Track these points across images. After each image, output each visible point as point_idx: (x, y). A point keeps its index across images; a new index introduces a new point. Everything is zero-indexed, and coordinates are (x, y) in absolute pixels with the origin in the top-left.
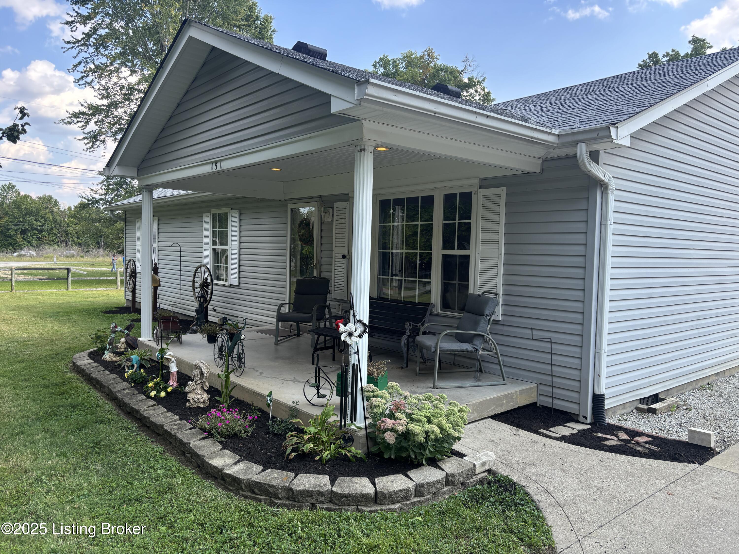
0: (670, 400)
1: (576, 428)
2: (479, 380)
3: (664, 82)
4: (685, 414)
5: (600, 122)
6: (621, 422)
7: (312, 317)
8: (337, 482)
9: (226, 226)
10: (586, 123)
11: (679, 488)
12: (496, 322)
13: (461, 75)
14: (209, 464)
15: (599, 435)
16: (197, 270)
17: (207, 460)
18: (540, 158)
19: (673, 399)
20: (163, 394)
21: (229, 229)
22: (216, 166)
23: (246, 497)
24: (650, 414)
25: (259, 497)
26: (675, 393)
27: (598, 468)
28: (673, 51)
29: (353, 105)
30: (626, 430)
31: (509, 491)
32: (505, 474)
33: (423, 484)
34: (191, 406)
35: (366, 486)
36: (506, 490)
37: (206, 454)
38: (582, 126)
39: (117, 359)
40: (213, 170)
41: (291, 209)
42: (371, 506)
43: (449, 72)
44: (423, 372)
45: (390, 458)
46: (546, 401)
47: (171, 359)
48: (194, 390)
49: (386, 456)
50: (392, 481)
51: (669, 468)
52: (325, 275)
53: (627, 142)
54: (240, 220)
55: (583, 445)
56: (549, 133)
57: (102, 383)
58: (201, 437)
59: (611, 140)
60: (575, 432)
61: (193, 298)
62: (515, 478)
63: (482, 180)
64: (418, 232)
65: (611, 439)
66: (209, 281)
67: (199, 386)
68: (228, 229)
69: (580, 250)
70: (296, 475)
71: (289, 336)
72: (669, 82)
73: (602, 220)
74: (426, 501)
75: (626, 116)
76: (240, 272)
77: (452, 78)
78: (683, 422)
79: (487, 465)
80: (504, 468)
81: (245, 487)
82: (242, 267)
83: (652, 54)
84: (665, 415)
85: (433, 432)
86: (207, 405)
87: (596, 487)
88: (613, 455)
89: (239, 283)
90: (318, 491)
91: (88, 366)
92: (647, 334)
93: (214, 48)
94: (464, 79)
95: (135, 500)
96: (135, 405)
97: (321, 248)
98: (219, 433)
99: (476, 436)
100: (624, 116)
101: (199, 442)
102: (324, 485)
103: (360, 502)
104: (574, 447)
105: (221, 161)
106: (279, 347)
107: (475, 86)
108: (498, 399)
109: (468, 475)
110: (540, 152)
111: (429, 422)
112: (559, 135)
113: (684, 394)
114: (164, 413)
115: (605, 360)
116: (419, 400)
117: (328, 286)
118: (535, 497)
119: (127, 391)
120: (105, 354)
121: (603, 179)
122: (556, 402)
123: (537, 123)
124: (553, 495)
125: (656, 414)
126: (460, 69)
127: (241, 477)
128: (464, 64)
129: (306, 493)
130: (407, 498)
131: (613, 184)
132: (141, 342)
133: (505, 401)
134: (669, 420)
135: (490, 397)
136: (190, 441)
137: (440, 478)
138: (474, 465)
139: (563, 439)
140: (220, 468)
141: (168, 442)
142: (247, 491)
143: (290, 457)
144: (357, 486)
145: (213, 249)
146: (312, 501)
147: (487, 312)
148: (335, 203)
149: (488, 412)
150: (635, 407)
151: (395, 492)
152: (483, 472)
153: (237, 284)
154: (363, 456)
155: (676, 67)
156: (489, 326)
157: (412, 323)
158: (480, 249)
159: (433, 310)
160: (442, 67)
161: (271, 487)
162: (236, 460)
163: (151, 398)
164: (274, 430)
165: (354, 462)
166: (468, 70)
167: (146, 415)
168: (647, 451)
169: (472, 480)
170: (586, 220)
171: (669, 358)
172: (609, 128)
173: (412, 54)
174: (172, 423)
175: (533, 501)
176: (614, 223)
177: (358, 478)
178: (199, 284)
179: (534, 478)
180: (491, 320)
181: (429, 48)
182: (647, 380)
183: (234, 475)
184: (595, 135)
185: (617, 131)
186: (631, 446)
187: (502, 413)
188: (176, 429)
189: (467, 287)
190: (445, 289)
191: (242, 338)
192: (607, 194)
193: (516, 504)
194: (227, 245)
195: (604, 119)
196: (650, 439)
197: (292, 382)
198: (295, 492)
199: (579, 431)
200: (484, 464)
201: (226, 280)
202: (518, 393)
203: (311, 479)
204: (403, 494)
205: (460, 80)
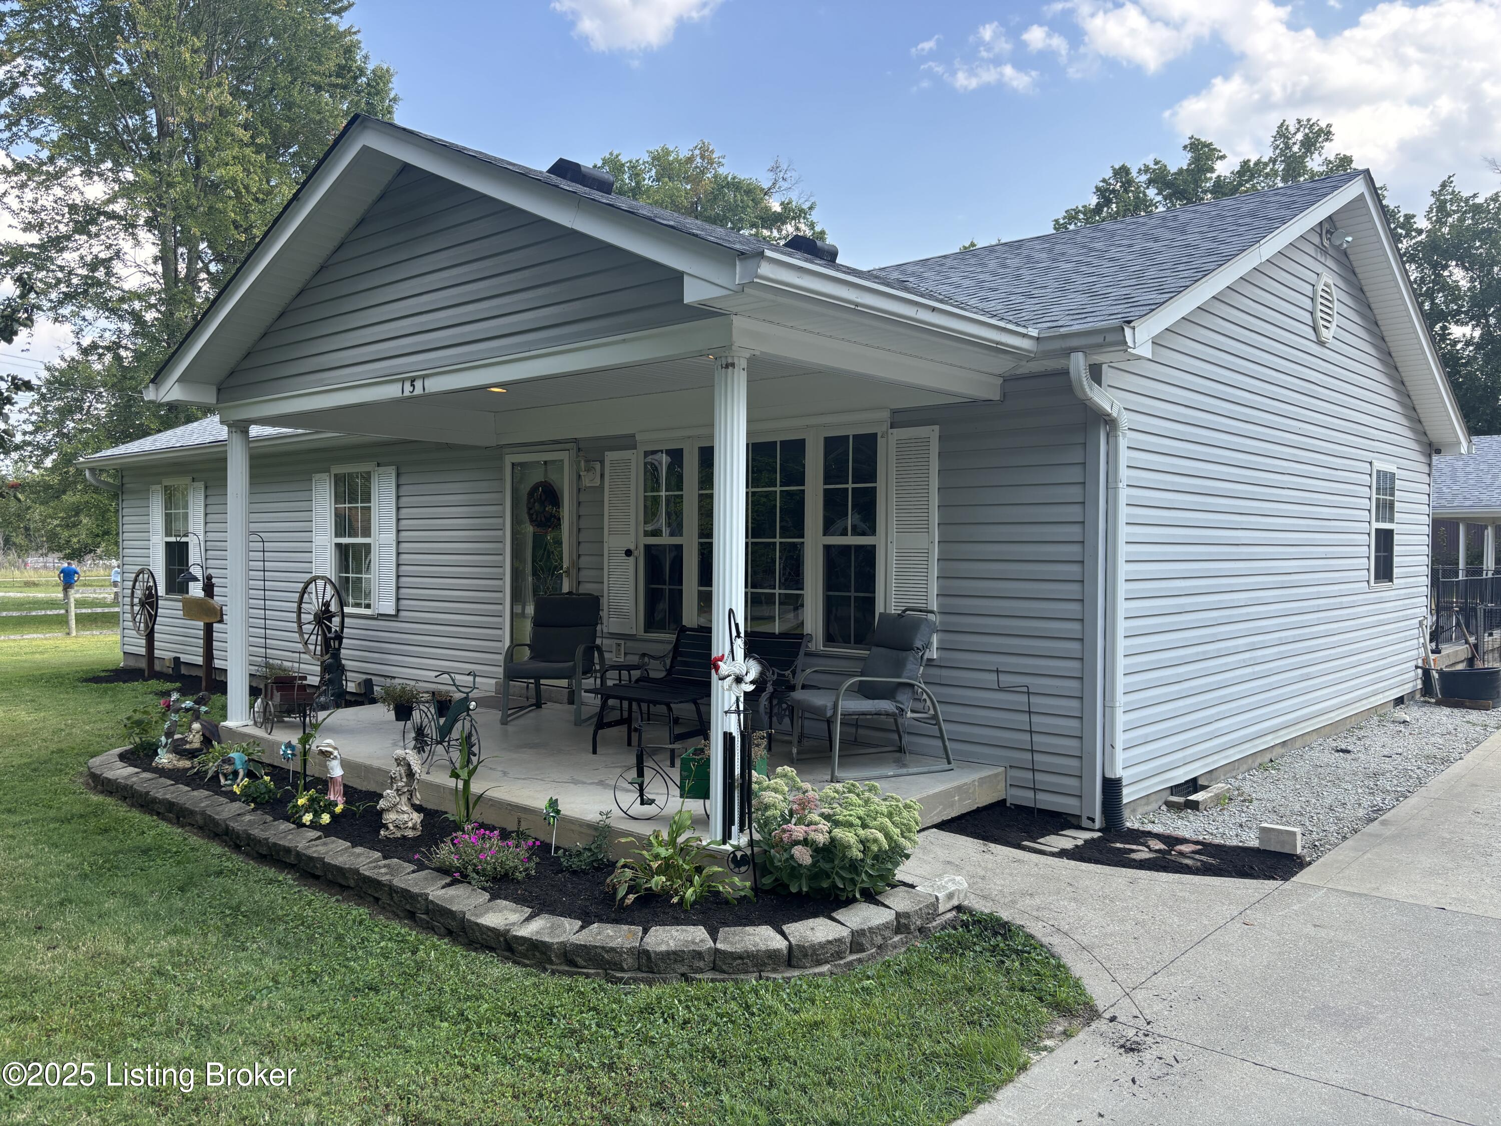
0: (1218, 787)
1: (1082, 836)
2: (904, 766)
3: (1187, 246)
4: (1245, 809)
5: (1102, 318)
6: (1145, 826)
7: (574, 668)
8: (721, 935)
9: (367, 498)
10: (1077, 317)
11: (1259, 915)
12: (930, 663)
13: (767, 198)
14: (477, 924)
15: (1118, 845)
16: (306, 588)
17: (473, 918)
18: (1000, 376)
19: (1220, 785)
20: (326, 818)
21: (374, 505)
22: (413, 385)
23: (564, 973)
24: (1189, 811)
25: (585, 971)
26: (1222, 777)
27: (1129, 894)
28: (1156, 163)
29: (725, 292)
30: (1158, 836)
31: (1000, 934)
32: (987, 911)
33: (864, 930)
34: (391, 836)
35: (772, 939)
36: (995, 934)
37: (465, 909)
38: (1072, 323)
39: (187, 764)
40: (405, 394)
41: (513, 464)
42: (782, 972)
43: (745, 191)
44: (804, 756)
45: (800, 892)
46: (1024, 797)
47: (331, 753)
48: (395, 805)
49: (794, 889)
50: (812, 929)
51: (1238, 888)
52: (586, 588)
53: (1145, 350)
54: (398, 486)
55: (1097, 862)
56: (1024, 336)
57: (187, 806)
58: (444, 882)
59: (1125, 347)
60: (1080, 842)
61: (300, 646)
62: (1005, 915)
63: (894, 412)
64: (776, 506)
65: (1138, 851)
66: (333, 608)
67: (404, 799)
68: (372, 504)
69: (1074, 531)
70: (645, 931)
71: (522, 708)
72: (1196, 247)
73: (1110, 481)
74: (869, 959)
75: (1144, 308)
76: (398, 588)
77: (751, 203)
78: (1244, 820)
79: (956, 898)
80: (982, 902)
81: (556, 956)
82: (403, 579)
83: (1120, 169)
84: (1213, 811)
85: (875, 841)
86: (419, 833)
87: (1133, 920)
88: (1148, 873)
89: (398, 610)
90: (694, 951)
91: (134, 779)
92: (1178, 675)
93: (406, 168)
94: (773, 204)
95: (369, 989)
96: (281, 839)
97: (578, 537)
98: (478, 873)
99: (920, 856)
100: (1141, 308)
101: (443, 891)
102: (702, 941)
103: (765, 964)
104: (1084, 866)
105: (424, 377)
106: (510, 728)
107: (794, 218)
108: (947, 794)
109: (929, 914)
110: (1004, 365)
111: (864, 826)
112: (1038, 339)
113: (1235, 777)
114: (346, 849)
115: (1121, 719)
116: (837, 792)
117: (599, 610)
118: (1045, 940)
119: (248, 818)
120: (158, 755)
121: (1109, 410)
122: (1041, 796)
123: (984, 312)
124: (1071, 935)
125: (1198, 810)
126: (766, 185)
127: (547, 939)
128: (771, 175)
129: (672, 957)
130: (839, 955)
131: (1125, 420)
132: (230, 730)
133: (956, 798)
134: (1220, 819)
135: (935, 791)
136: (426, 891)
137: (888, 920)
138: (937, 898)
139: (1063, 854)
140: (502, 928)
141: (372, 899)
142: (561, 964)
143: (627, 901)
144: (757, 939)
145: (336, 544)
146: (684, 969)
147: (918, 644)
148: (606, 453)
149: (931, 817)
150: (1163, 800)
151: (822, 946)
152: (950, 911)
153: (393, 612)
154: (749, 893)
155: (1197, 215)
156: (922, 668)
157: (776, 670)
158: (894, 535)
159: (809, 645)
160: (729, 179)
161: (607, 952)
162: (527, 915)
163: (304, 825)
164: (571, 866)
165: (734, 905)
166: (780, 187)
167: (314, 855)
168: (1199, 864)
169: (934, 924)
170: (1082, 481)
171: (1212, 715)
172: (1123, 329)
173: (668, 153)
174: (374, 864)
175: (1042, 946)
176: (1128, 485)
177: (754, 928)
178: (311, 617)
179: (1034, 913)
180: (925, 657)
181: (704, 143)
182: (1180, 755)
183: (534, 938)
184: (1099, 339)
185: (1134, 334)
186: (1173, 858)
187: (953, 820)
188: (386, 874)
189: (872, 601)
190: (831, 606)
191: (471, 707)
192: (1116, 437)
193: (1017, 952)
194: (370, 536)
195: (1108, 312)
196: (1200, 847)
197: (572, 785)
198: (653, 955)
199: (1086, 841)
200: (950, 896)
201: (368, 606)
202: (977, 783)
203: (675, 934)
204: (833, 949)
205: (766, 207)
